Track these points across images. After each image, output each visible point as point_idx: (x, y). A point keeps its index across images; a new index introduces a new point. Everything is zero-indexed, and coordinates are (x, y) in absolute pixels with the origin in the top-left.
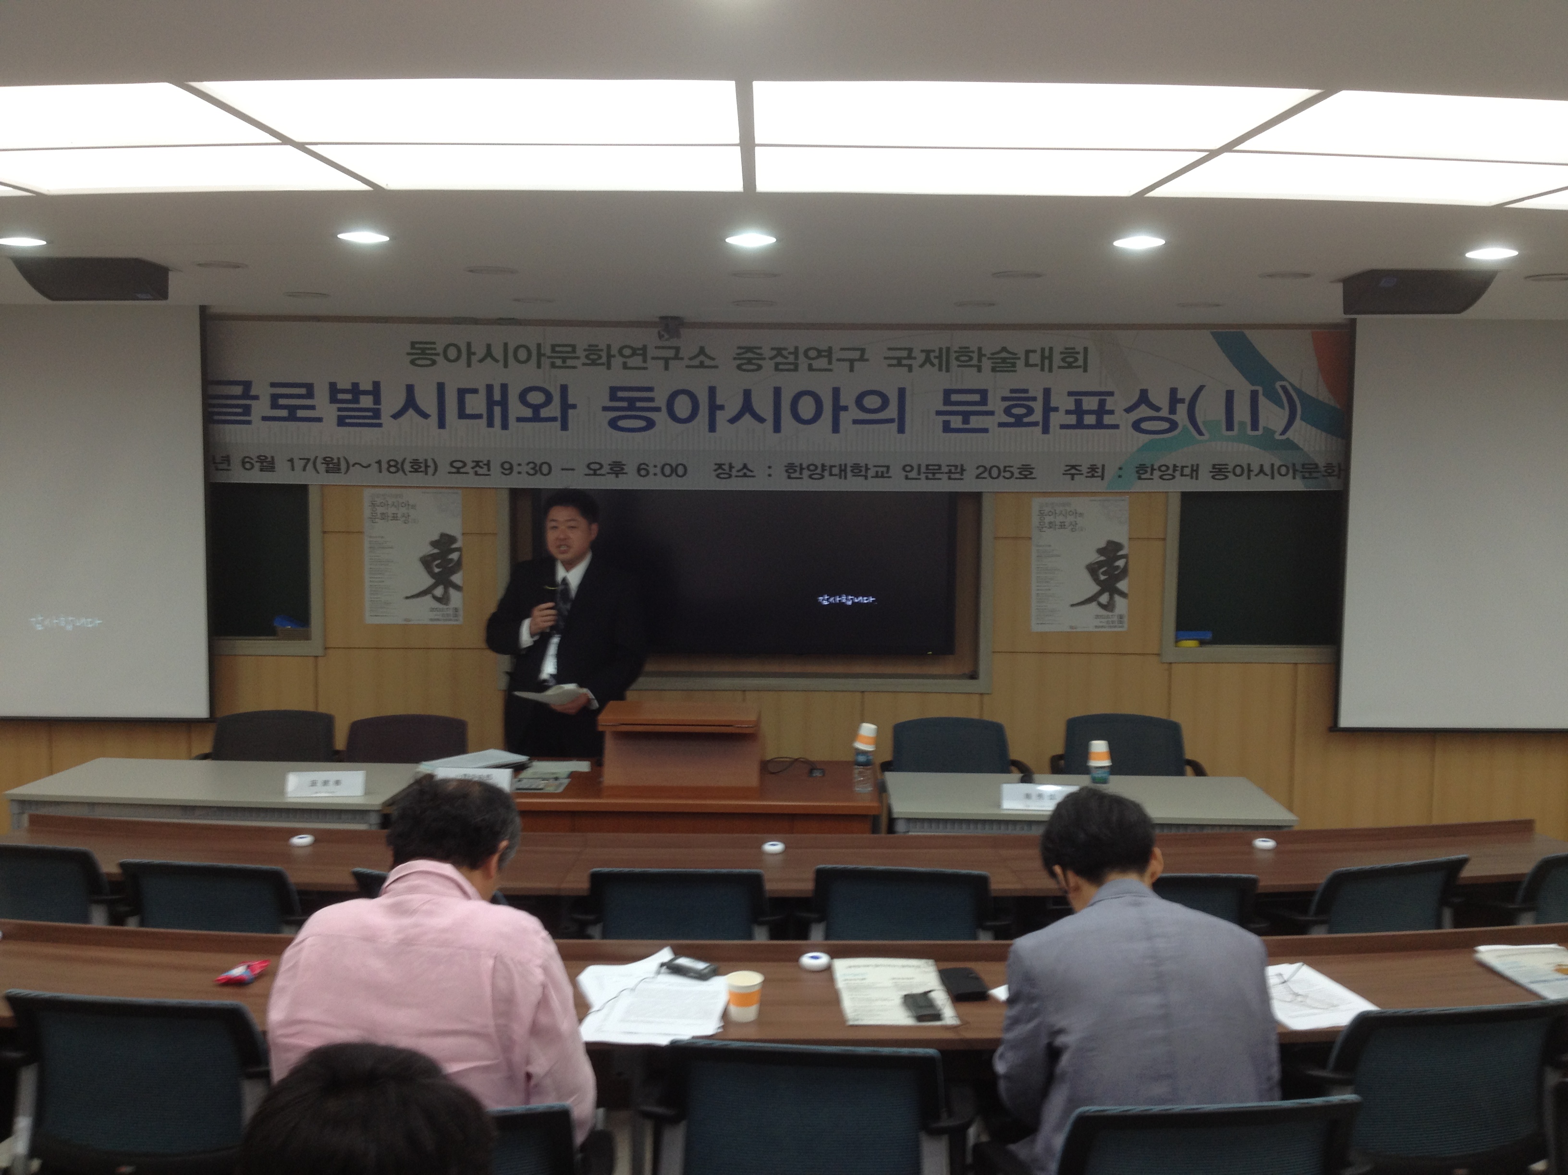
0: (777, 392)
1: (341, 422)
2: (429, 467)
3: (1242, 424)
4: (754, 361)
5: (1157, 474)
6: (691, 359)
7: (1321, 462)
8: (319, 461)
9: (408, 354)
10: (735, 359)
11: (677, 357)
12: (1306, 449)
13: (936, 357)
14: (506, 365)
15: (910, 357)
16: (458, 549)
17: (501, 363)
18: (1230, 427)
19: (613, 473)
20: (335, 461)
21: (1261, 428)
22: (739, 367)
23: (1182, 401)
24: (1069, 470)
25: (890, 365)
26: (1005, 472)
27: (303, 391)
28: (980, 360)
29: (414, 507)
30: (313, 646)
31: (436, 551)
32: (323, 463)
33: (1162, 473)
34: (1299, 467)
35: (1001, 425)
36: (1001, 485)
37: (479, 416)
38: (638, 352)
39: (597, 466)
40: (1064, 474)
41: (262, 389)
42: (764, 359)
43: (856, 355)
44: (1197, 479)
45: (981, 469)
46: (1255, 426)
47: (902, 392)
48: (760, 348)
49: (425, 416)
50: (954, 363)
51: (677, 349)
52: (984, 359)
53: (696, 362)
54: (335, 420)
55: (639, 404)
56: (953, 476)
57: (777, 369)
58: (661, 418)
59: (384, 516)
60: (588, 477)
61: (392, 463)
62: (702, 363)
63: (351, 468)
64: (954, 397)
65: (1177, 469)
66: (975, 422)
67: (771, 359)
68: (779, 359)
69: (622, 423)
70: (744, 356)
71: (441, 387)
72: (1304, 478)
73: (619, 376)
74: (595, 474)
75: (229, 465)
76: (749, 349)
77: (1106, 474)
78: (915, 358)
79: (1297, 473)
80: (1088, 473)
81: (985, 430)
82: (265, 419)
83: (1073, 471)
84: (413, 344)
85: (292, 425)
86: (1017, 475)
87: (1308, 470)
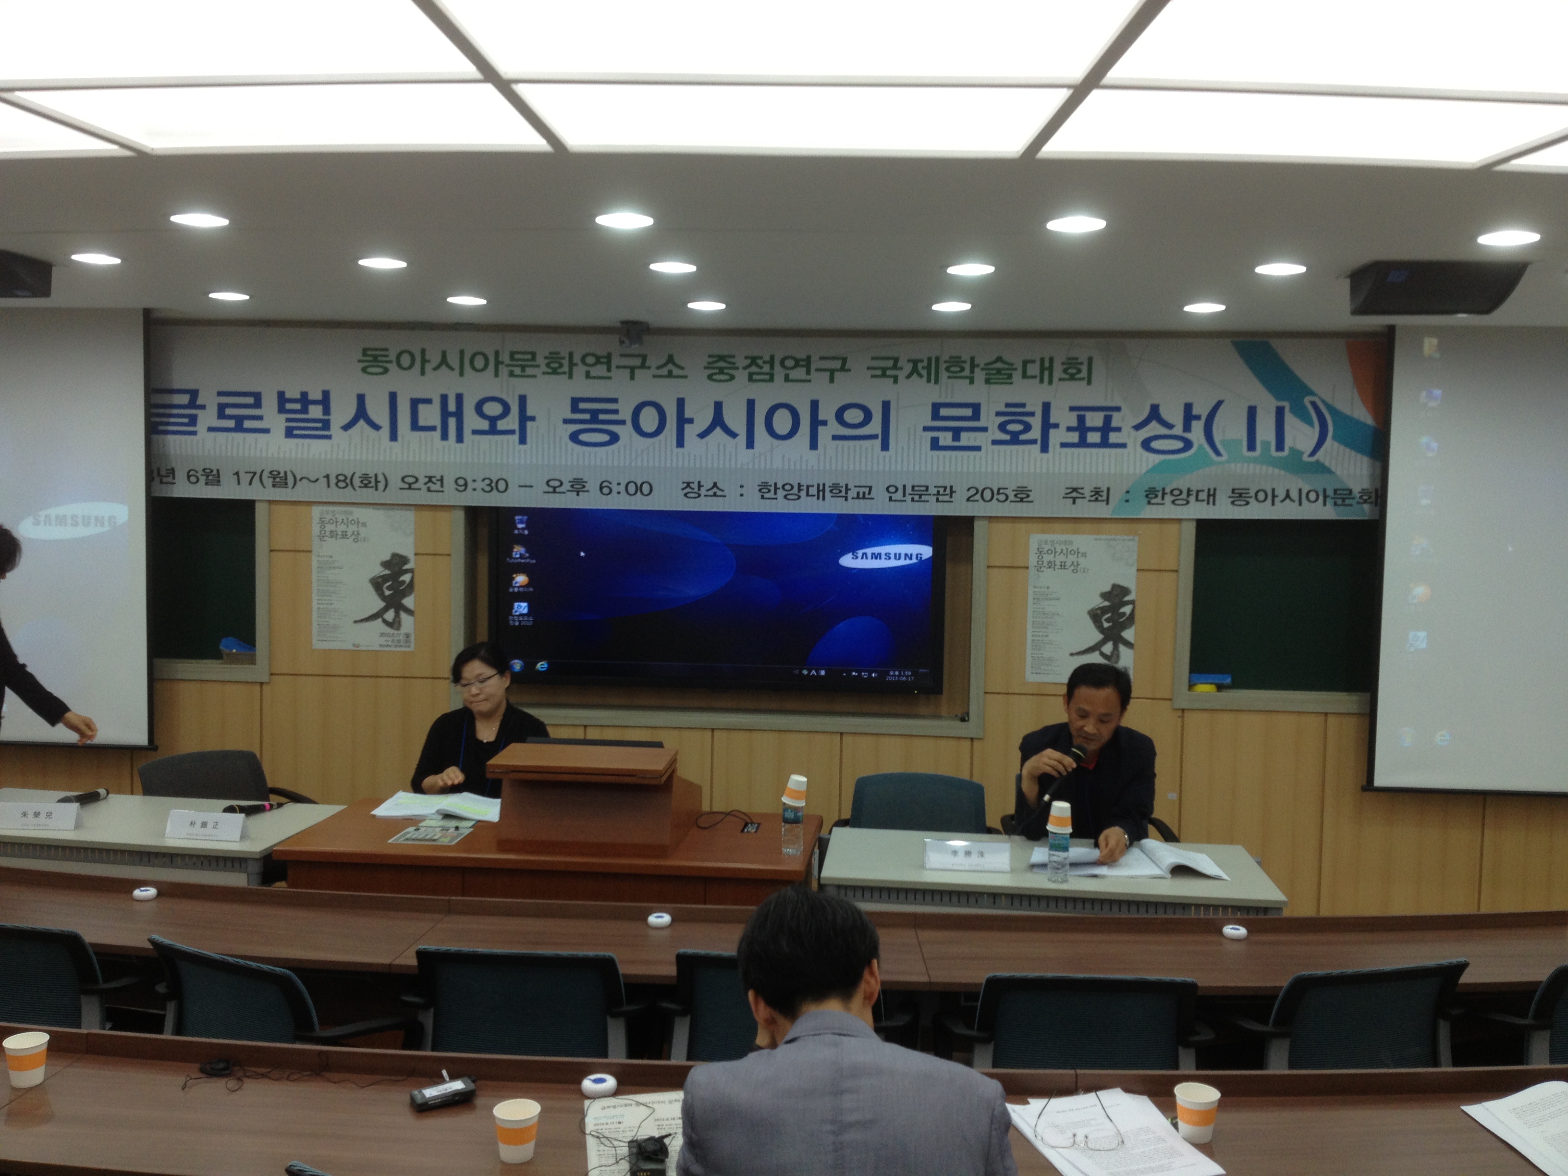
0: (751, 404)
1: (289, 433)
2: (379, 482)
3: (1266, 444)
4: (725, 371)
5: (1169, 498)
6: (659, 368)
7: (1356, 490)
8: (266, 475)
9: (360, 361)
10: (705, 368)
11: (643, 366)
12: (1338, 472)
13: (923, 368)
14: (462, 374)
15: (895, 367)
16: (411, 571)
17: (457, 372)
18: (1251, 447)
19: (572, 491)
20: (282, 475)
21: (1287, 448)
22: (710, 377)
23: (1198, 418)
24: (1071, 493)
25: (873, 376)
26: (998, 494)
27: (250, 400)
28: (972, 371)
29: (364, 525)
30: (258, 671)
31: (387, 572)
32: (269, 477)
33: (1175, 498)
34: (1330, 492)
35: (995, 442)
36: (995, 509)
37: (433, 429)
38: (602, 360)
39: (558, 483)
40: (1064, 498)
41: (209, 399)
42: (737, 368)
43: (837, 364)
44: (1214, 504)
45: (974, 491)
46: (1280, 446)
47: (886, 406)
48: (733, 357)
49: (377, 427)
50: (944, 375)
51: (644, 358)
52: (977, 370)
53: (664, 371)
54: (283, 432)
55: (602, 417)
56: (941, 498)
57: (750, 379)
58: (625, 432)
59: (333, 534)
60: (547, 494)
61: (341, 478)
62: (670, 372)
63: (298, 483)
64: (943, 412)
65: (1191, 493)
66: (966, 439)
67: (745, 368)
68: (754, 369)
69: (583, 437)
70: (714, 365)
71: (393, 397)
72: (1335, 504)
73: (582, 387)
74: (554, 492)
75: (174, 478)
76: (721, 358)
77: (1111, 498)
78: (901, 369)
79: (1328, 500)
80: (1092, 496)
81: (978, 449)
82: (210, 429)
83: (1074, 494)
84: (365, 352)
85: (239, 436)
86: (1012, 497)
87: (1342, 496)
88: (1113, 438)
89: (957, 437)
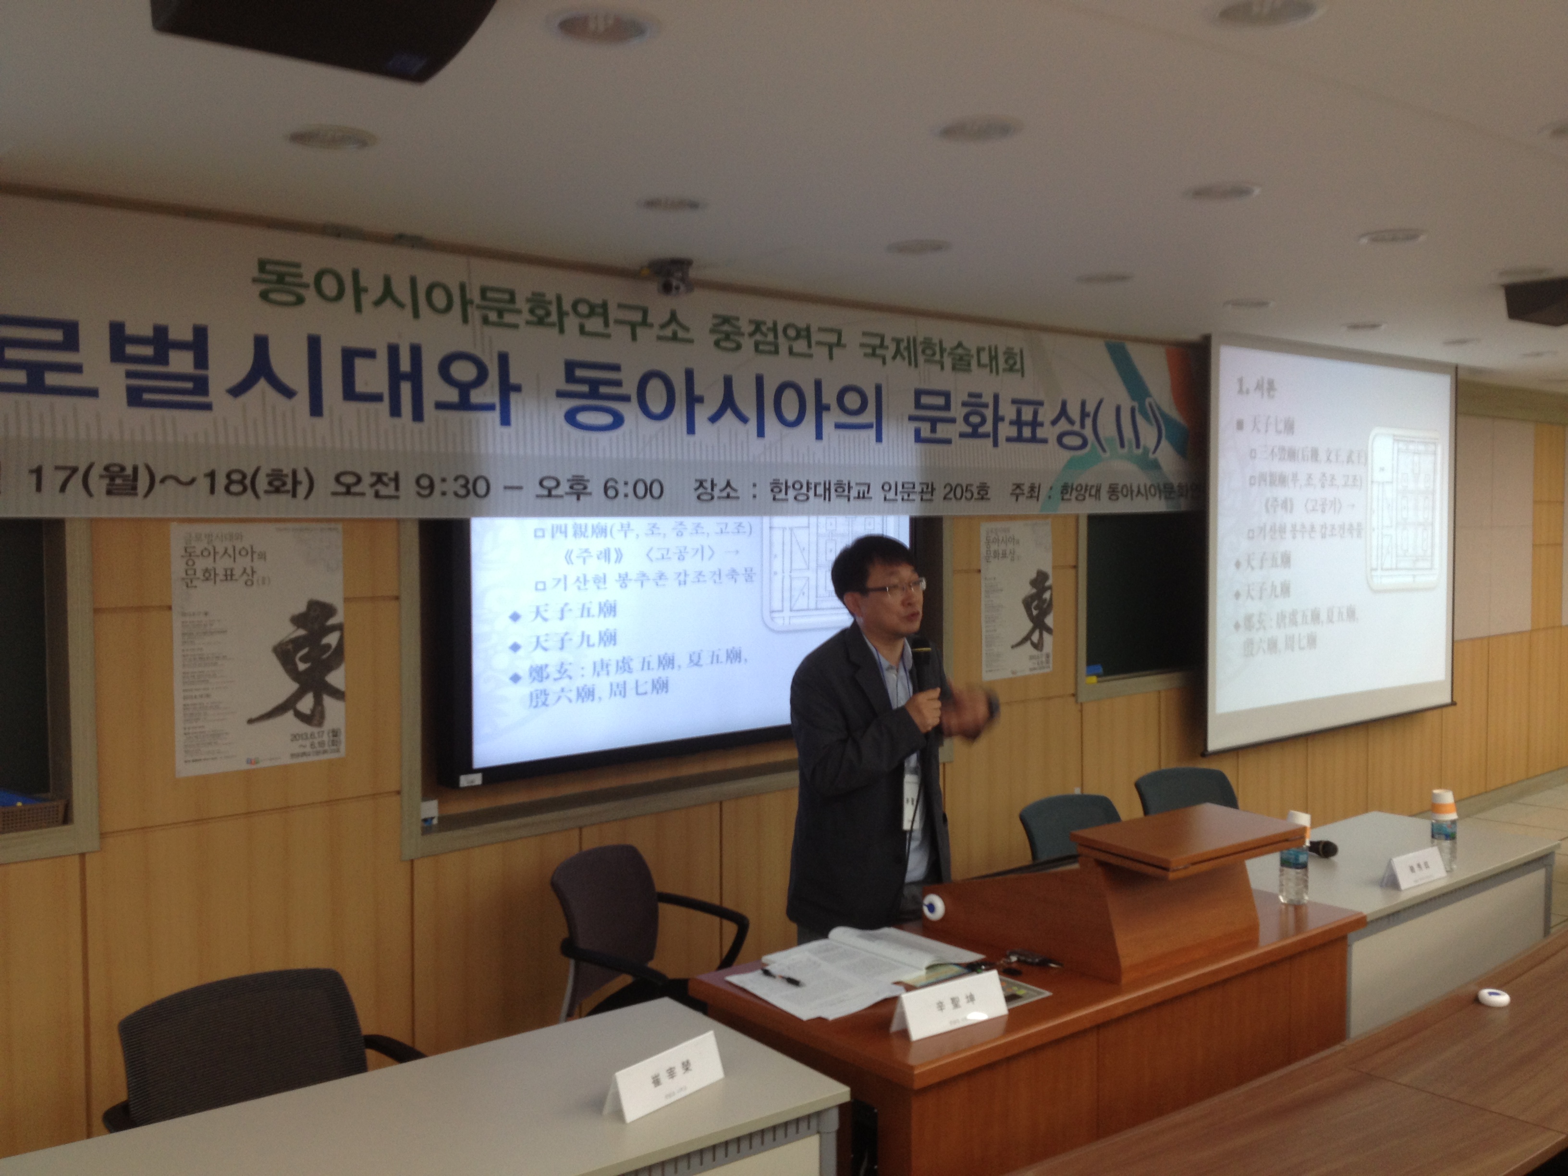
0: (760, 381)
1: (135, 397)
2: (300, 483)
3: (1129, 441)
4: (731, 337)
5: (1074, 494)
6: (663, 326)
8: (95, 471)
9: (256, 280)
10: (712, 331)
11: (644, 323)
12: (1167, 471)
13: (905, 348)
15: (882, 345)
17: (408, 310)
18: (1122, 444)
19: (571, 494)
21: (1142, 446)
22: (717, 344)
23: (1089, 415)
24: (1015, 490)
25: (866, 355)
26: (966, 492)
27: (56, 335)
28: (942, 356)
29: (263, 556)
30: (78, 834)
31: (301, 632)
32: (102, 477)
33: (1077, 494)
34: (1162, 487)
35: (962, 435)
36: (961, 508)
38: (597, 310)
39: (553, 483)
40: (1011, 495)
42: (743, 334)
43: (834, 338)
44: (1099, 500)
45: (948, 489)
46: (1138, 446)
47: (878, 389)
48: (738, 319)
49: (288, 393)
50: (921, 359)
52: (945, 355)
54: (122, 396)
55: (603, 390)
56: (924, 497)
57: (757, 349)
58: (631, 411)
59: (209, 575)
60: (540, 499)
61: (236, 477)
62: (675, 334)
63: (158, 486)
64: (925, 400)
65: (1087, 488)
66: (941, 431)
69: (582, 418)
70: (721, 328)
71: (314, 344)
72: (1165, 498)
73: (577, 347)
74: (549, 496)
76: (726, 320)
77: (1040, 494)
78: (887, 348)
79: (1161, 494)
80: (1028, 493)
81: (950, 442)
83: (1018, 491)
84: (263, 264)
86: (976, 495)
87: (1166, 490)
88: (1040, 433)
89: (933, 430)
